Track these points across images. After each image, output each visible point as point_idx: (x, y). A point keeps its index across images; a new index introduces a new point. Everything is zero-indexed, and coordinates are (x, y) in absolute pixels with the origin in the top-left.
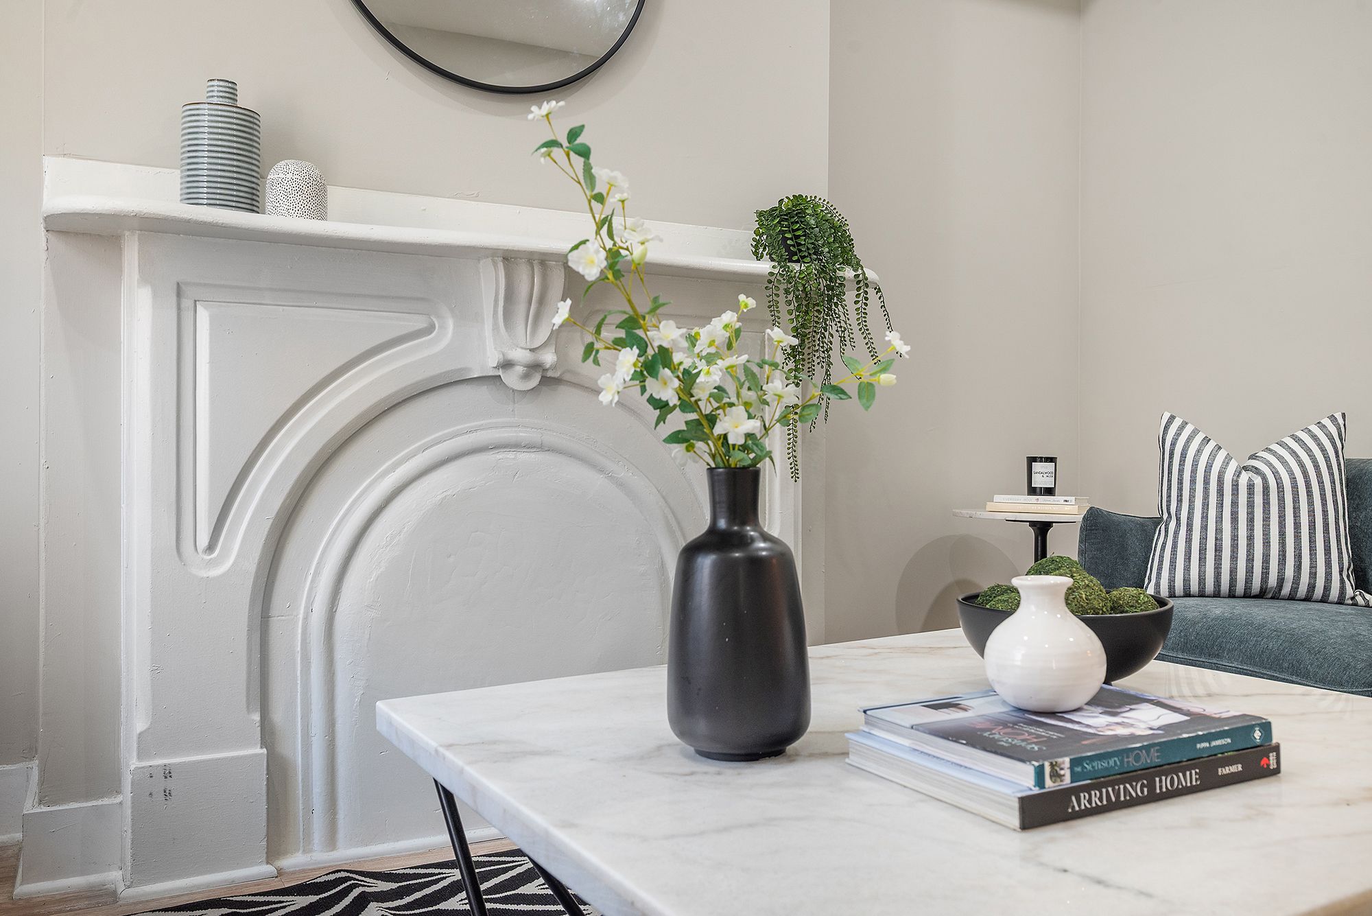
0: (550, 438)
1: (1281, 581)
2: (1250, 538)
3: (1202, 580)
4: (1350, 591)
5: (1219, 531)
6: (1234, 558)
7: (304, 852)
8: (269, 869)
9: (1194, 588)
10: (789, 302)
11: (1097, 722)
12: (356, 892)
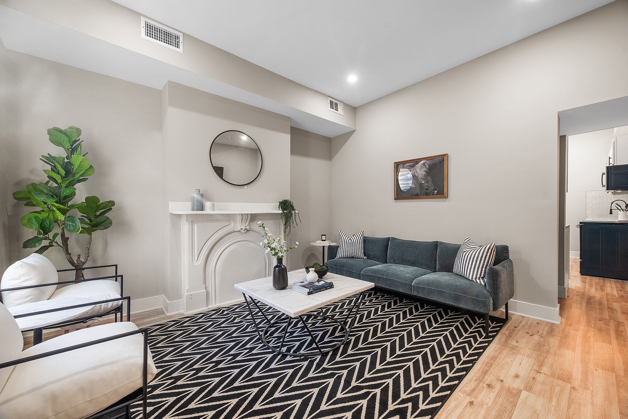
0: (247, 239)
1: (354, 256)
2: (350, 250)
3: (342, 256)
4: (363, 257)
5: (346, 249)
6: (348, 253)
7: (211, 305)
8: (207, 308)
9: (343, 257)
10: (284, 217)
11: (317, 284)
12: (222, 310)
